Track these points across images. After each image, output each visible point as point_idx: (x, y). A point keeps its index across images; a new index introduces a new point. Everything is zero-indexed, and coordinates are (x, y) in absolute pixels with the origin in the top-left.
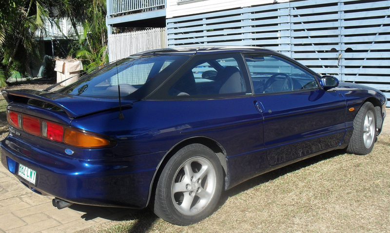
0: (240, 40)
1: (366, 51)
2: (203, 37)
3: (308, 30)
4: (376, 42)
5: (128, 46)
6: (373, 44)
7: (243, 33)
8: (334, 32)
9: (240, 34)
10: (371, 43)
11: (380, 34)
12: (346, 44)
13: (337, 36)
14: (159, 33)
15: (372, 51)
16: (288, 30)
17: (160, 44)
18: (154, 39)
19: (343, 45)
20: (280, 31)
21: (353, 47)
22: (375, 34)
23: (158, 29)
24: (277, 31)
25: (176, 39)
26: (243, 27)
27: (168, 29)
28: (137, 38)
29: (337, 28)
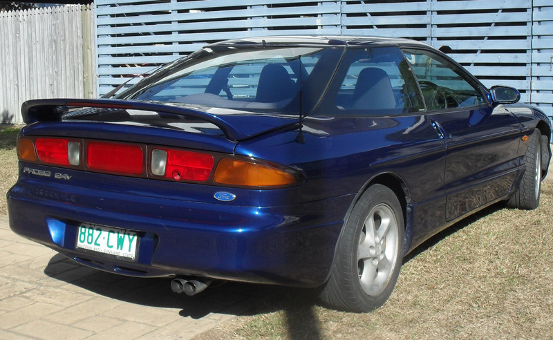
0: (245, 29)
1: (474, 51)
2: (170, 22)
3: (373, 14)
4: (490, 38)
5: (10, 36)
6: (485, 40)
7: (251, 18)
8: (419, 19)
9: (245, 18)
10: (482, 38)
11: (497, 24)
12: (439, 39)
13: (424, 26)
14: (79, 13)
15: (484, 51)
16: (336, 14)
17: (80, 34)
18: (67, 24)
19: (435, 40)
20: (322, 14)
21: (453, 45)
22: (488, 24)
23: (77, 7)
24: (316, 15)
25: (113, 26)
26: (251, 6)
27: (98, 6)
28: (29, 22)
29: (424, 13)
